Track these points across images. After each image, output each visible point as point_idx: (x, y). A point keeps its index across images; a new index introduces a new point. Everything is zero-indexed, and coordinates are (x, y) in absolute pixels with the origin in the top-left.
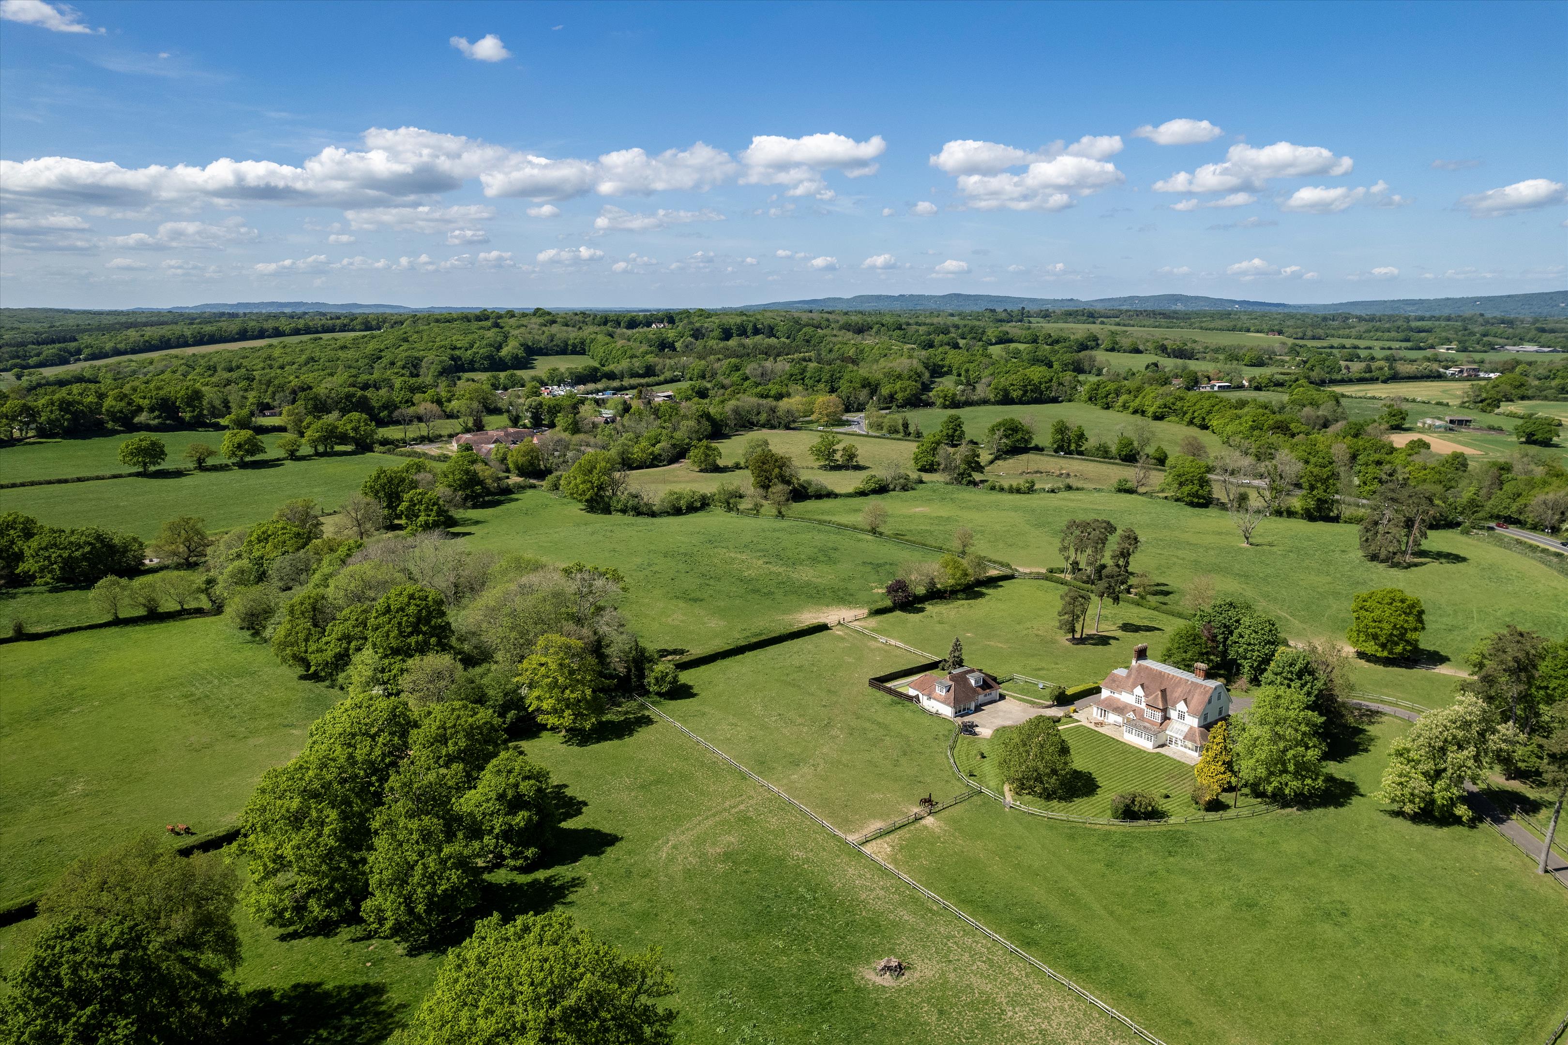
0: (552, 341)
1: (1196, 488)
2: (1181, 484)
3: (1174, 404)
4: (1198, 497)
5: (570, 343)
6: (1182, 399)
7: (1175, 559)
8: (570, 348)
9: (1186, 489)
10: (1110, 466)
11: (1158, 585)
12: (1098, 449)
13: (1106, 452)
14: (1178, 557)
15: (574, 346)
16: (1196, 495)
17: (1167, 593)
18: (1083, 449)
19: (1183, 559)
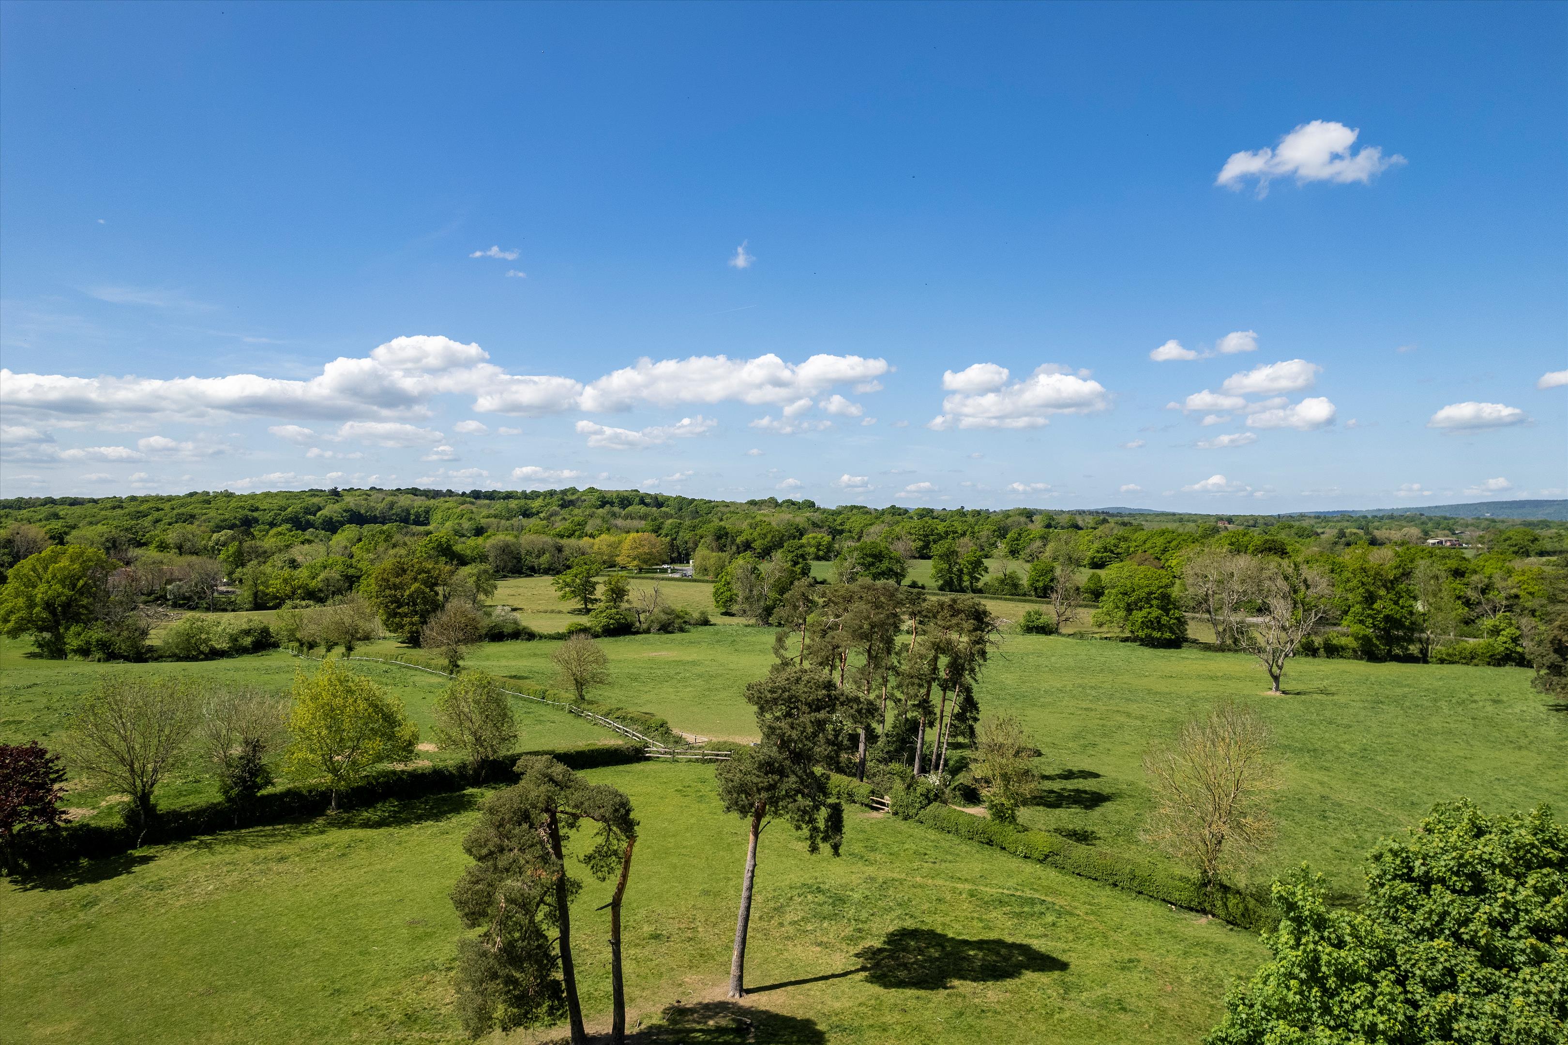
0: (391, 508)
1: (1156, 612)
2: (1129, 609)
3: (1116, 546)
4: (1160, 627)
5: (412, 512)
6: (1125, 539)
7: (1122, 719)
8: (412, 517)
9: (1138, 616)
10: (1019, 604)
11: (1069, 775)
12: (1002, 582)
13: (1015, 586)
14: (1129, 715)
15: (418, 515)
16: (1158, 624)
17: (1094, 800)
18: (980, 585)
19: (1142, 718)
